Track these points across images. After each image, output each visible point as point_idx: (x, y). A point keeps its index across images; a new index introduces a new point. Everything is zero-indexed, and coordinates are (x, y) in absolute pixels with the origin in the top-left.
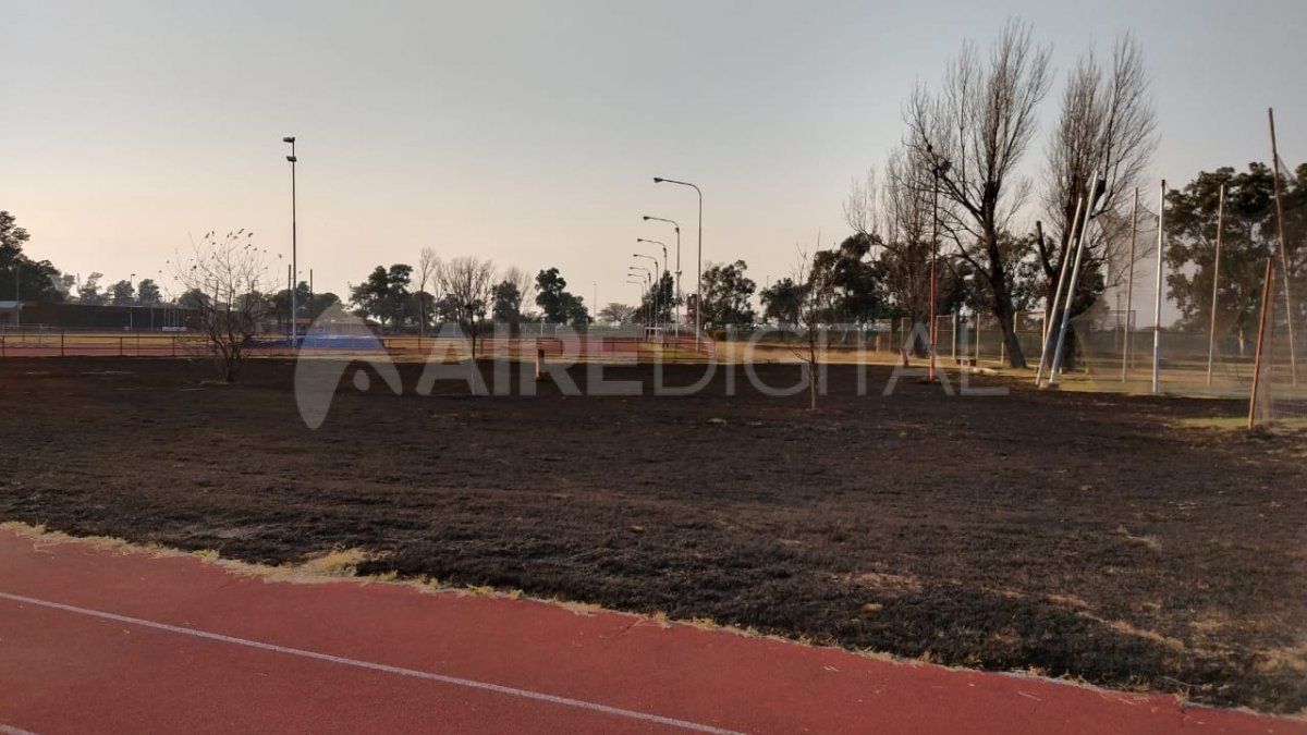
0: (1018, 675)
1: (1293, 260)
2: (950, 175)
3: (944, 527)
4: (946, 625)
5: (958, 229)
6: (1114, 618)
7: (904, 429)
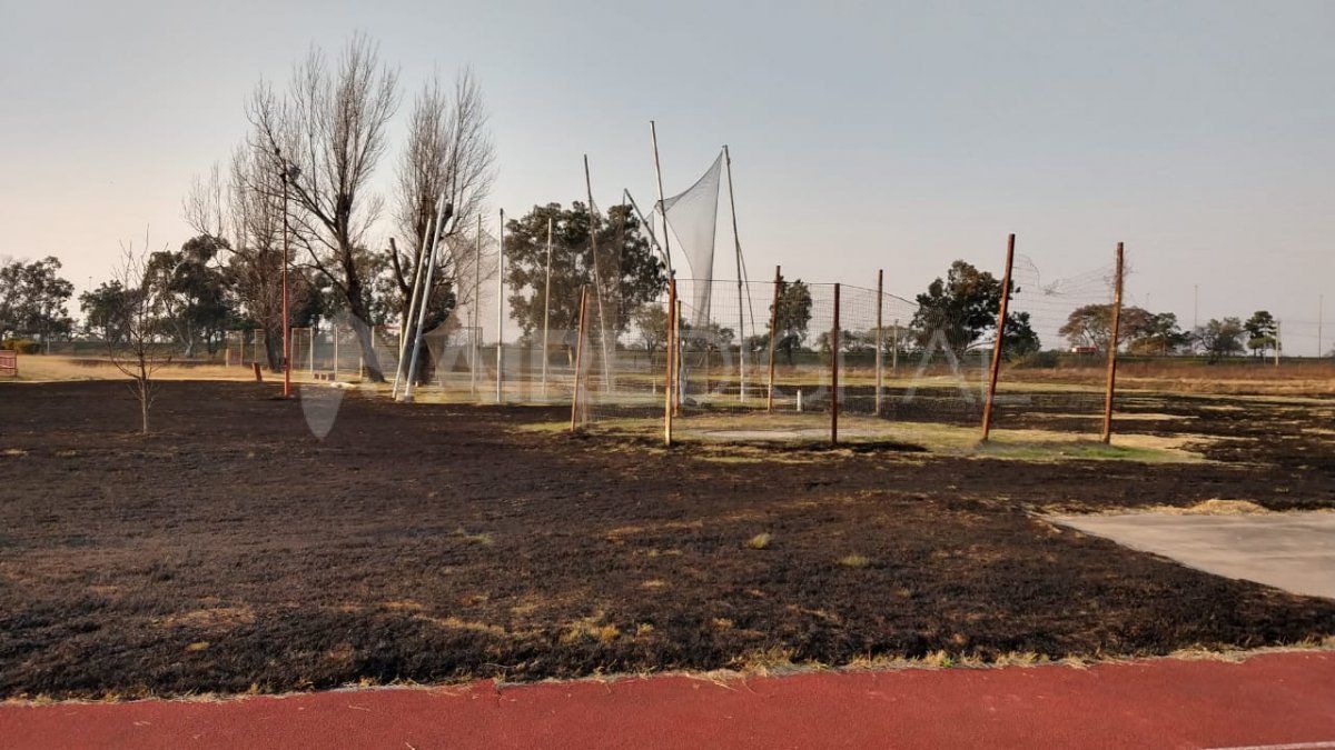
0: (349, 689)
1: (607, 287)
2: (301, 181)
3: (287, 551)
4: (278, 652)
5: (312, 239)
6: (445, 616)
7: (252, 450)
